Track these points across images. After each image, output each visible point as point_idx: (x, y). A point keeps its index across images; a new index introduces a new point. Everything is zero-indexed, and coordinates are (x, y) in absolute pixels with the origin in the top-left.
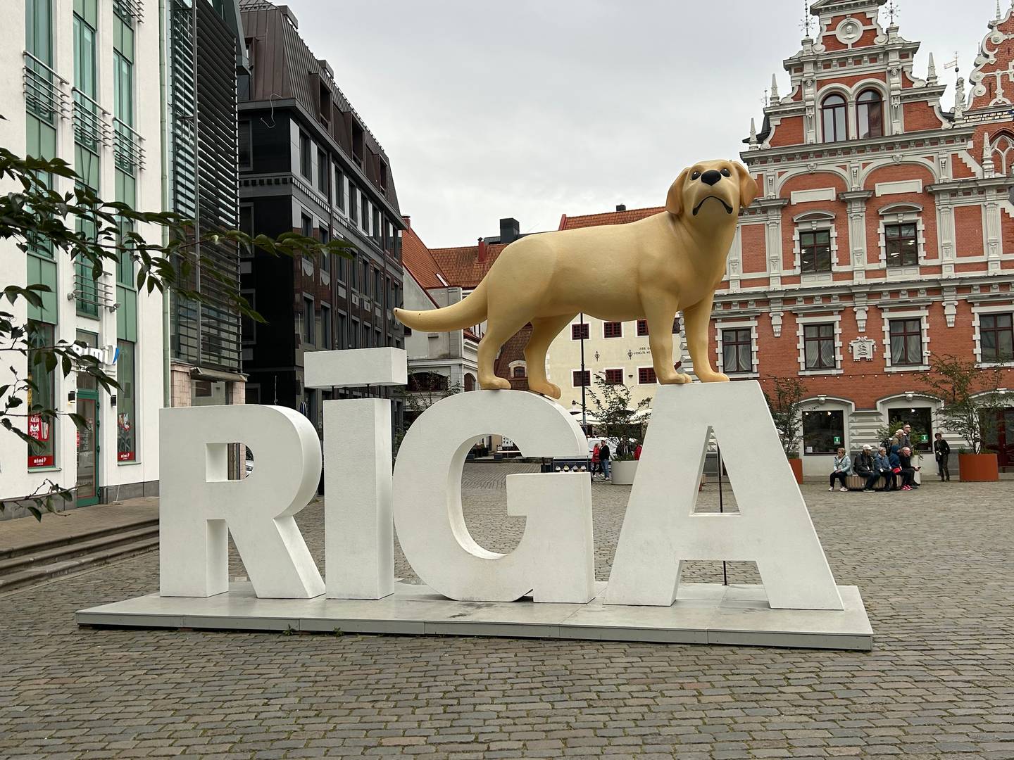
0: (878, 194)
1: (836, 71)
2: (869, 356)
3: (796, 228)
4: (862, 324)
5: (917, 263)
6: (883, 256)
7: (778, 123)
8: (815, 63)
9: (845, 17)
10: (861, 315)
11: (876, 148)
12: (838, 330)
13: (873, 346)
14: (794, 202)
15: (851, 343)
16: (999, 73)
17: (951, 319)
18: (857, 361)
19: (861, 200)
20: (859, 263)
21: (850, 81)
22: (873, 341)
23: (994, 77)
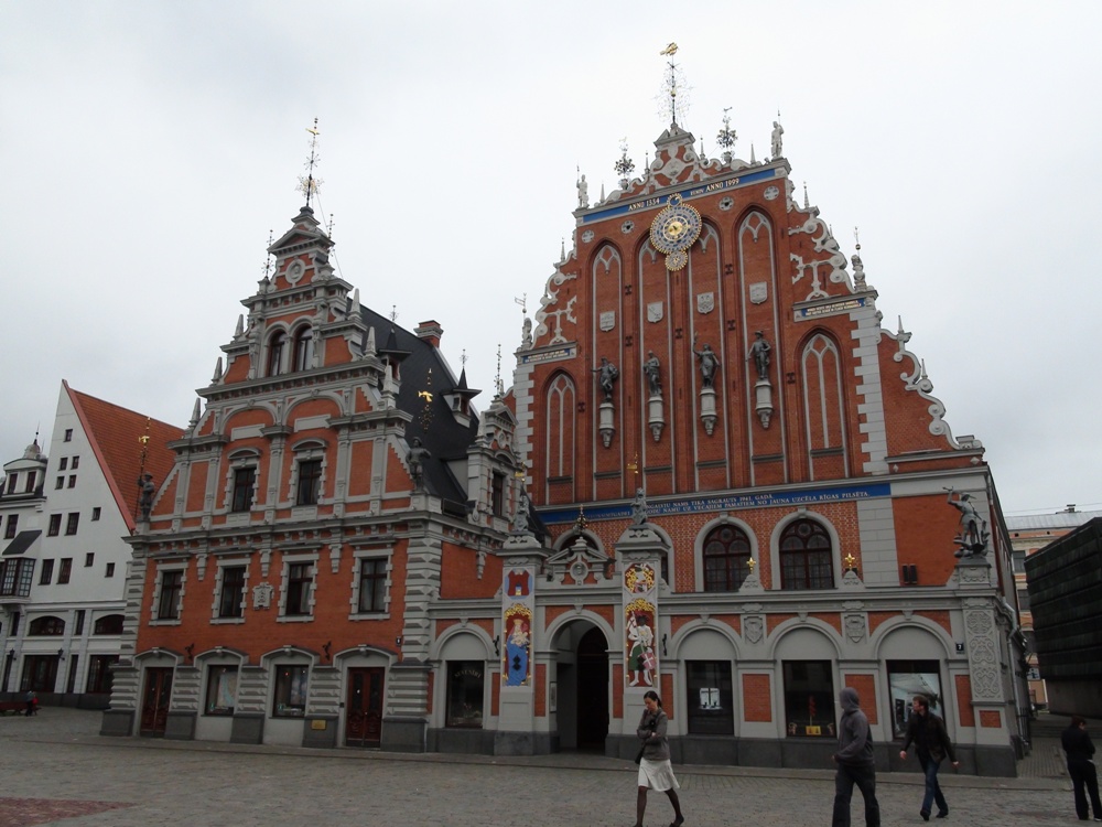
0: (296, 430)
1: (283, 310)
2: (266, 604)
3: (230, 465)
4: (265, 568)
5: (315, 503)
6: (292, 494)
7: (233, 361)
8: (264, 302)
9: (293, 258)
10: (265, 560)
11: (298, 383)
12: (246, 575)
13: (271, 592)
14: (232, 440)
15: (254, 589)
16: (558, 313)
17: (335, 563)
18: (256, 610)
19: (281, 436)
20: (273, 501)
21: (288, 318)
22: (271, 587)
23: (555, 317)
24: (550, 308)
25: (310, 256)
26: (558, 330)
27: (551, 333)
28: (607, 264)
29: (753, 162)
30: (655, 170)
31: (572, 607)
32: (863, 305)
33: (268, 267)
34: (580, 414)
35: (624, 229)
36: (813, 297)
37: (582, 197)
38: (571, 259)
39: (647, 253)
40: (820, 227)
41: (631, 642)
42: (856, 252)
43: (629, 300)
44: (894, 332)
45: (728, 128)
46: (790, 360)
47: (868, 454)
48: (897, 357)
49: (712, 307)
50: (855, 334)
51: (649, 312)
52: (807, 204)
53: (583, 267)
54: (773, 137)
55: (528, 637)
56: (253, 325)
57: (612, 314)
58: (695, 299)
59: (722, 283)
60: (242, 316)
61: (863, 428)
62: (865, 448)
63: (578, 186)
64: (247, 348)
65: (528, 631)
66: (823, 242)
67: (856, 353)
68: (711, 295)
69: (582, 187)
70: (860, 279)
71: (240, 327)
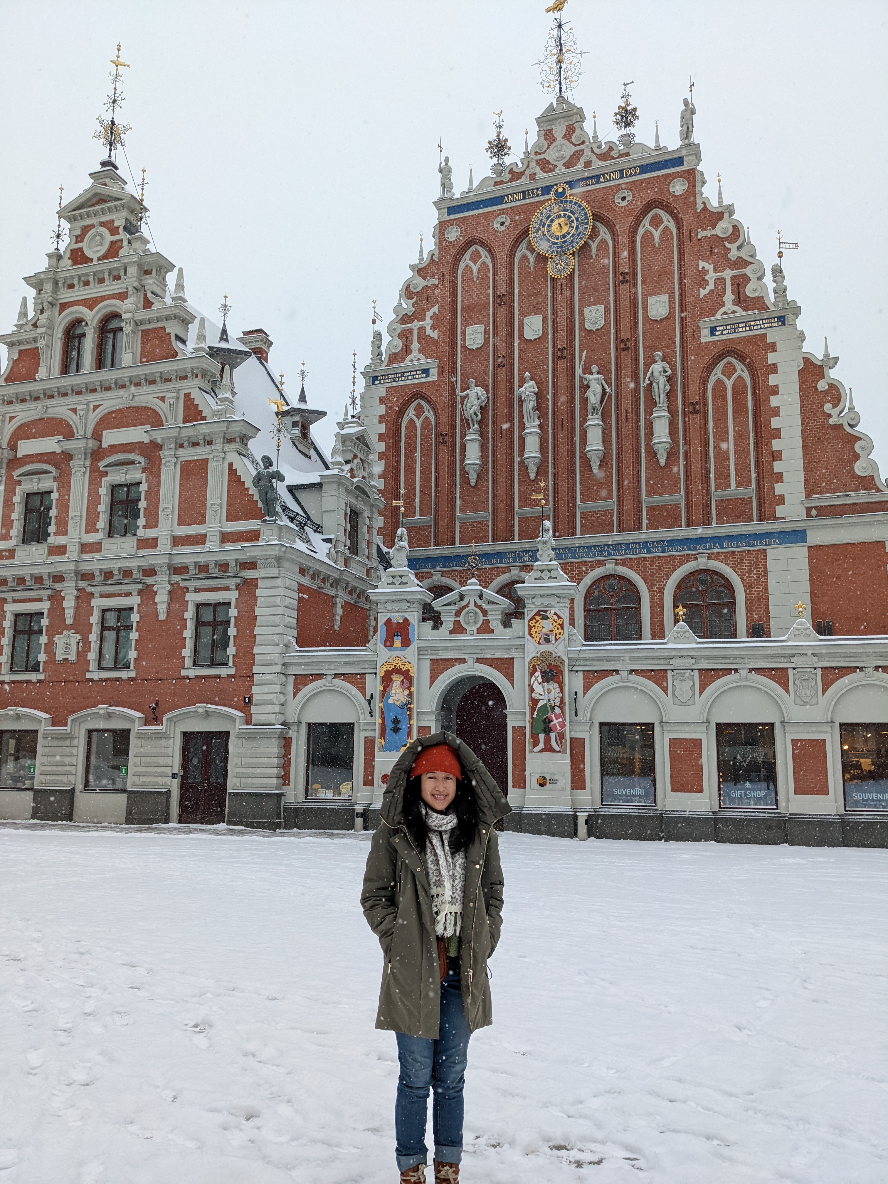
0: (105, 444)
1: (79, 292)
2: (72, 657)
3: (18, 488)
4: (69, 613)
5: (134, 534)
6: (102, 523)
7: (15, 356)
8: (56, 283)
9: (92, 226)
10: (69, 604)
11: (104, 386)
12: (45, 622)
13: (78, 643)
14: (20, 454)
15: (55, 639)
16: (416, 325)
17: (162, 609)
18: (59, 664)
19: (85, 451)
20: (76, 533)
21: (90, 304)
22: (78, 637)
23: (412, 329)
24: (406, 319)
25: (116, 224)
26: (415, 346)
27: (407, 350)
28: (475, 268)
29: (658, 148)
30: (537, 153)
31: (463, 661)
32: (784, 324)
33: (58, 236)
34: (442, 447)
35: (496, 226)
36: (725, 313)
37: (446, 184)
38: (432, 260)
39: (524, 257)
40: (737, 230)
41: (534, 702)
42: (777, 261)
43: (502, 311)
44: (819, 355)
45: (628, 104)
46: (694, 387)
47: (782, 497)
48: (822, 385)
49: (602, 322)
50: (772, 358)
51: (525, 326)
52: (720, 202)
53: (446, 270)
54: (682, 118)
55: (410, 695)
56: (42, 311)
57: (481, 328)
58: (582, 314)
59: (615, 293)
60: (25, 299)
61: (778, 467)
62: (779, 489)
63: (441, 171)
64: (35, 340)
65: (409, 688)
66: (739, 248)
67: (773, 379)
68: (601, 308)
69: (445, 171)
70: (781, 292)
71: (23, 314)
